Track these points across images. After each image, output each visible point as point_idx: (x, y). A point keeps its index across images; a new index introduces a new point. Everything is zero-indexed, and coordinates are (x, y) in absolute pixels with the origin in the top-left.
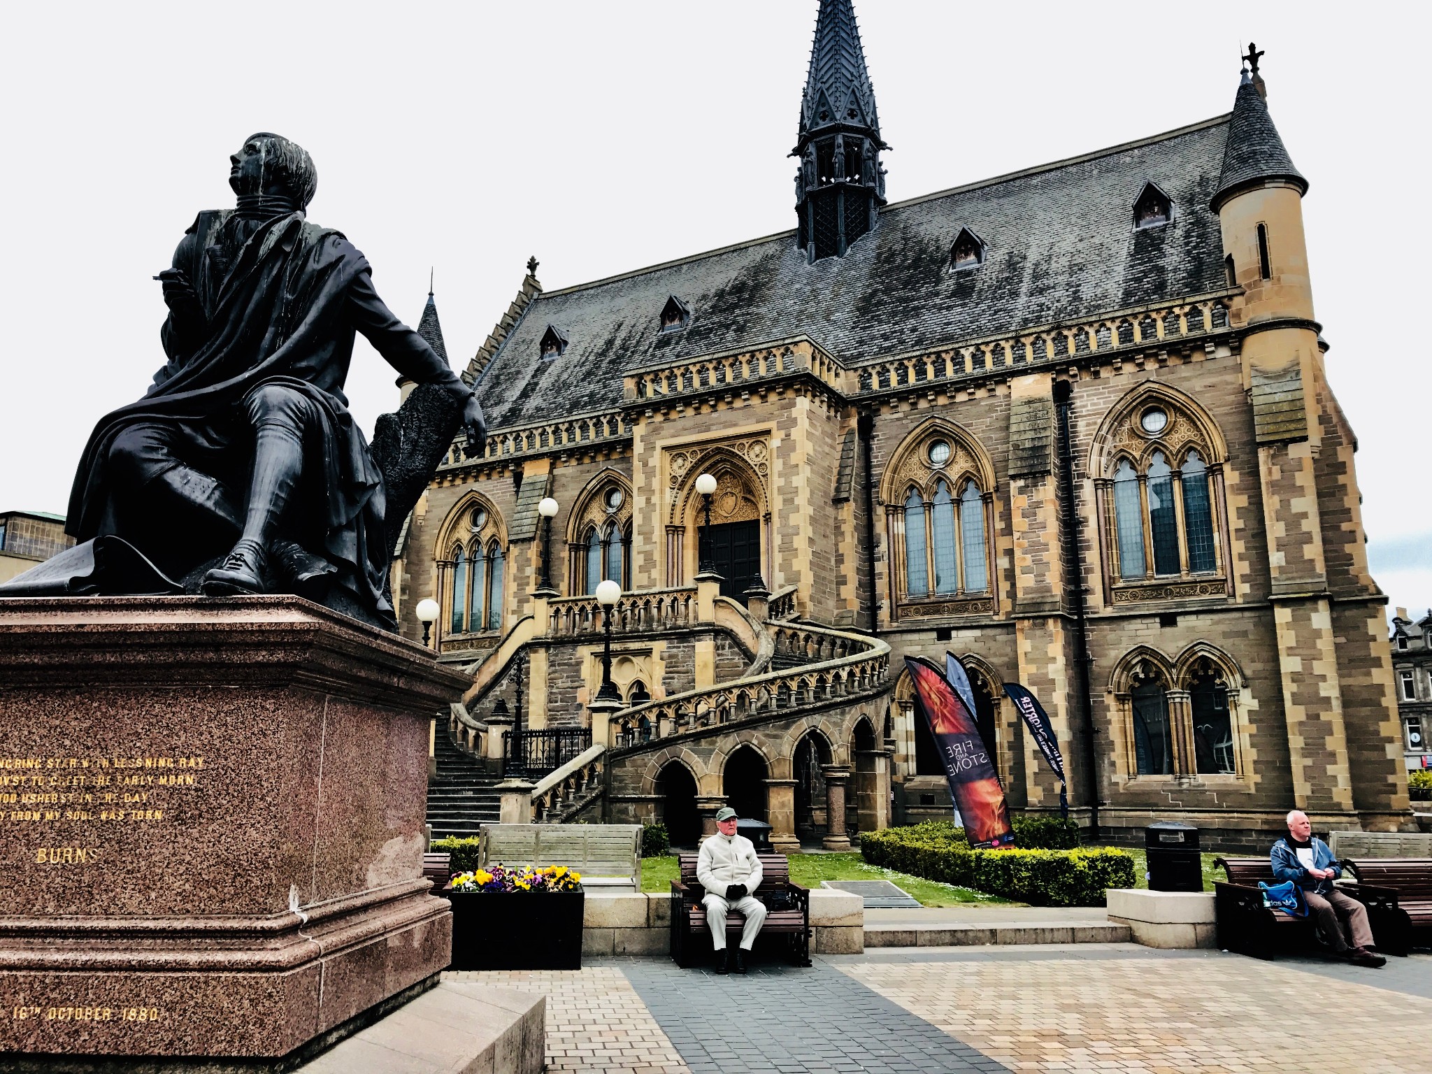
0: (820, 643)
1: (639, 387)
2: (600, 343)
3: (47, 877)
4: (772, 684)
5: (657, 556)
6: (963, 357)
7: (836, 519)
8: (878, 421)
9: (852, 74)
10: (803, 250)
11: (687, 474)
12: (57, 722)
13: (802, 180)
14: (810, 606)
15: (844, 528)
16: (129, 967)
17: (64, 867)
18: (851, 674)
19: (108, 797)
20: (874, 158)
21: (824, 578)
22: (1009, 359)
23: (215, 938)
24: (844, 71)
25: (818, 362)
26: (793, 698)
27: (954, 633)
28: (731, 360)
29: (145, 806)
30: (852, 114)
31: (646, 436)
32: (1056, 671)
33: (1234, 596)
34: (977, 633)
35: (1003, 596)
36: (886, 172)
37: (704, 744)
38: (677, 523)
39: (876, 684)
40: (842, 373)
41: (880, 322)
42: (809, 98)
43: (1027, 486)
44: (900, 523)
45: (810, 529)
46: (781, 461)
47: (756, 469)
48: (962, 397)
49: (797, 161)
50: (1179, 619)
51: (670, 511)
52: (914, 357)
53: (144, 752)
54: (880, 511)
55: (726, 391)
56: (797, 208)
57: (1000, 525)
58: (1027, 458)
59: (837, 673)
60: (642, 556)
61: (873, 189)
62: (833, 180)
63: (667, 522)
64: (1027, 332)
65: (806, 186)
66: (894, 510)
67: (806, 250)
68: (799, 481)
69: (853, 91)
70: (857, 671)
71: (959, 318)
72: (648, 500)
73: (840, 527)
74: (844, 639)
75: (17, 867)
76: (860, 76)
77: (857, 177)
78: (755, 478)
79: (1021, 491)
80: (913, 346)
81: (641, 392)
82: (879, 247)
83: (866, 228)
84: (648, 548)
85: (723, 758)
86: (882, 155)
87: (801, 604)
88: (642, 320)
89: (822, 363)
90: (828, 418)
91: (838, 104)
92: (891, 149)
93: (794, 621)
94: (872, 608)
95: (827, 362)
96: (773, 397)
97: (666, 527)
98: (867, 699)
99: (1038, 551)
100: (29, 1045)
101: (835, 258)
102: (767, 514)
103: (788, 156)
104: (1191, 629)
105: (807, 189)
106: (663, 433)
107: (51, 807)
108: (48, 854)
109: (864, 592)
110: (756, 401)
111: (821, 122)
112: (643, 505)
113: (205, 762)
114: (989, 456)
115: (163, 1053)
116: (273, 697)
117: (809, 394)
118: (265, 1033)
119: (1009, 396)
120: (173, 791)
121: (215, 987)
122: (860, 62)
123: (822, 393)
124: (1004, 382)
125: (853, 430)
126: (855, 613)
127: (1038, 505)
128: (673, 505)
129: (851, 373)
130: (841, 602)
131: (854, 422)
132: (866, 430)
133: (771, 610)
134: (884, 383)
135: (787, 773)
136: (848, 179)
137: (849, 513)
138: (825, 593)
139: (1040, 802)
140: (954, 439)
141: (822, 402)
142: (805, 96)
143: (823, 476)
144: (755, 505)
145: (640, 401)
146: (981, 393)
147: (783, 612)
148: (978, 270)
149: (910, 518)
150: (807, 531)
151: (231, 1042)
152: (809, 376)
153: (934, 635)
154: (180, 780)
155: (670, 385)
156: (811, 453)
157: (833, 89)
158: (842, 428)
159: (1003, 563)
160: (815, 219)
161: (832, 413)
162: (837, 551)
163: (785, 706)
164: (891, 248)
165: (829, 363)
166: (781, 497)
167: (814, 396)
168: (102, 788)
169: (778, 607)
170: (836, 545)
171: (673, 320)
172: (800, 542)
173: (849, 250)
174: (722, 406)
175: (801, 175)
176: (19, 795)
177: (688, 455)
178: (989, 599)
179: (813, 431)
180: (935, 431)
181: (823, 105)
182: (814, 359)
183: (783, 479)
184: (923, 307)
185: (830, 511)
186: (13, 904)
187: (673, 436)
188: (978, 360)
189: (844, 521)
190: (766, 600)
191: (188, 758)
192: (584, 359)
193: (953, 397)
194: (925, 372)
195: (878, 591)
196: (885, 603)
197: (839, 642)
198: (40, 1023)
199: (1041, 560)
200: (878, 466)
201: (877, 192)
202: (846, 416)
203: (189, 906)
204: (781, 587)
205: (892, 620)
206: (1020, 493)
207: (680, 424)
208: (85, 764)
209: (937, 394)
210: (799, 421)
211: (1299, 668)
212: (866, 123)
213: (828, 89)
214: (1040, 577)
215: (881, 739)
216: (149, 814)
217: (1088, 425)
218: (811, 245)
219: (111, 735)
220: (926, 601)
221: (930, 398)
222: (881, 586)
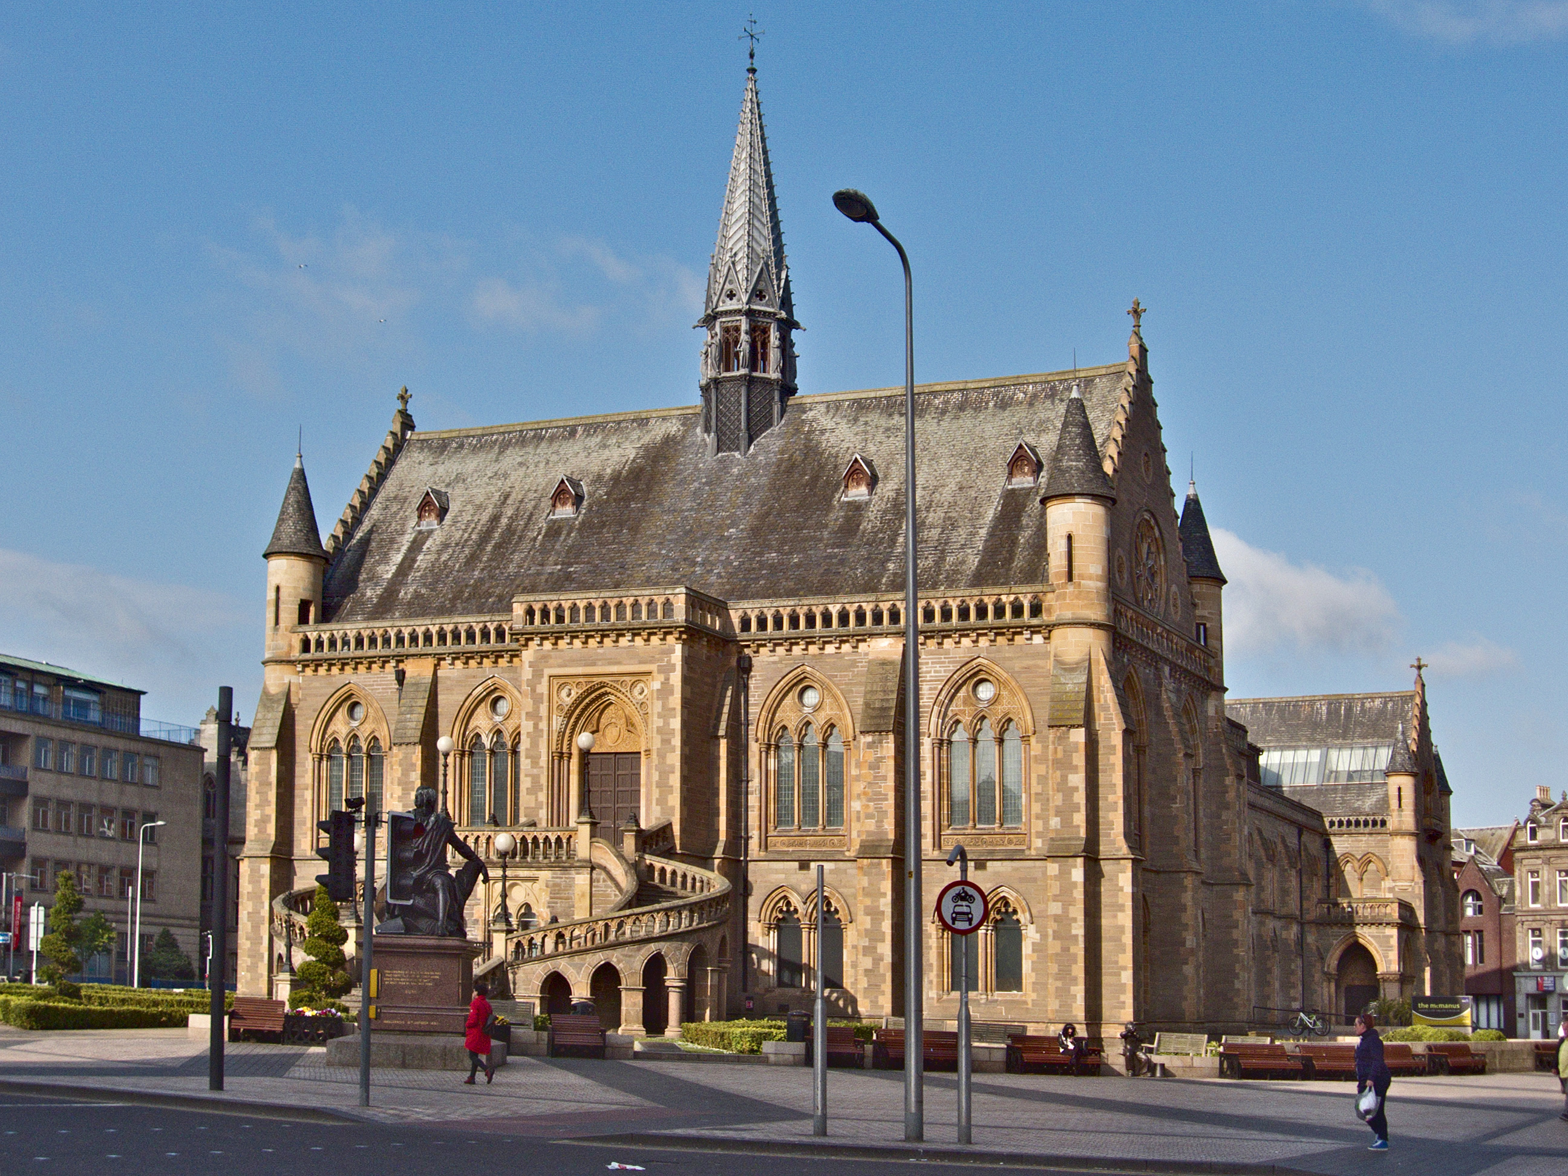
1: (527, 614)
2: (485, 517)
5: (543, 781)
7: (713, 754)
8: (756, 662)
9: (763, 250)
10: (706, 435)
11: (573, 703)
14: (682, 838)
15: (720, 763)
25: (697, 609)
27: (813, 866)
30: (761, 295)
31: (534, 662)
32: (885, 905)
33: (1029, 848)
34: (832, 866)
35: (854, 835)
37: (577, 960)
38: (563, 749)
40: (724, 612)
43: (874, 742)
44: (773, 760)
45: (686, 767)
46: (660, 703)
47: (638, 706)
48: (829, 650)
50: (989, 864)
51: (556, 737)
52: (789, 606)
54: (755, 748)
57: (855, 772)
58: (875, 717)
60: (529, 779)
61: (779, 381)
63: (554, 748)
64: (884, 599)
65: (710, 369)
66: (767, 748)
67: (709, 437)
69: (763, 269)
72: (536, 726)
73: (716, 762)
76: (771, 250)
78: (637, 714)
79: (869, 746)
81: (529, 619)
82: (781, 451)
83: (770, 424)
84: (535, 771)
85: (590, 971)
86: (795, 336)
87: (675, 837)
88: (531, 495)
91: (746, 284)
92: (803, 330)
93: (667, 852)
94: (745, 837)
95: (707, 607)
96: (655, 642)
97: (553, 753)
99: (879, 800)
101: (737, 455)
102: (647, 750)
104: (997, 874)
105: (711, 374)
106: (551, 661)
110: (639, 642)
111: (728, 300)
112: (531, 730)
114: (849, 708)
117: (688, 642)
119: (869, 651)
124: (865, 641)
125: (733, 669)
126: (727, 842)
127: (880, 760)
128: (560, 732)
129: (733, 614)
131: (733, 661)
132: (745, 669)
133: (644, 843)
134: (763, 626)
135: (637, 982)
137: (725, 749)
138: (698, 824)
140: (821, 687)
144: (637, 738)
145: (529, 628)
146: (846, 648)
147: (657, 844)
148: (867, 504)
149: (782, 756)
150: (682, 770)
152: (687, 627)
153: (797, 864)
158: (723, 665)
159: (856, 806)
160: (717, 407)
164: (792, 455)
166: (659, 737)
171: (564, 504)
172: (675, 780)
173: (751, 449)
174: (607, 643)
177: (574, 686)
178: (844, 836)
179: (691, 675)
180: (806, 677)
181: (731, 283)
182: (693, 607)
183: (661, 720)
187: (560, 666)
188: (844, 617)
189: (720, 758)
190: (640, 836)
192: (466, 535)
193: (821, 649)
194: (798, 622)
195: (750, 822)
196: (756, 834)
199: (881, 808)
200: (755, 705)
202: (726, 656)
204: (657, 819)
205: (761, 850)
206: (868, 748)
207: (568, 655)
209: (808, 644)
210: (677, 667)
211: (1059, 912)
213: (735, 264)
214: (880, 822)
217: (931, 689)
218: (714, 433)
220: (792, 834)
221: (802, 647)
222: (753, 818)
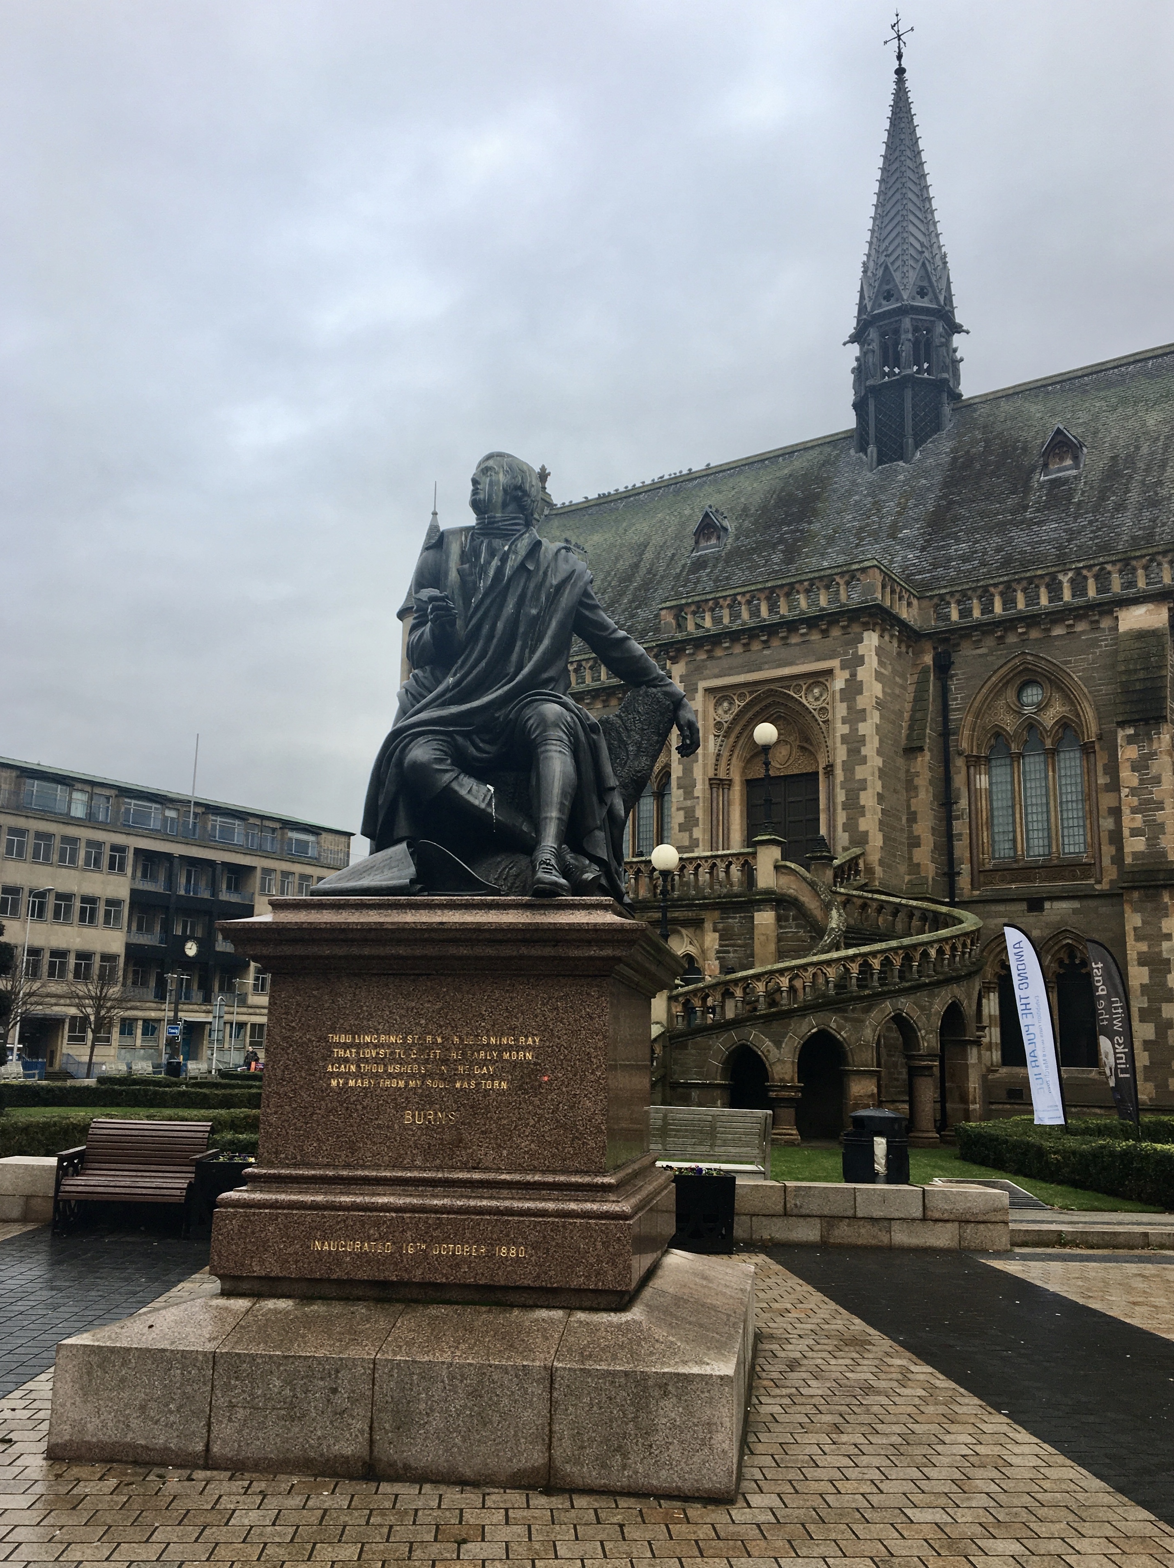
0: (895, 914)
1: (678, 621)
2: (624, 565)
3: (413, 1135)
4: (853, 961)
5: (699, 813)
6: (1061, 582)
7: (908, 771)
8: (956, 658)
9: (922, 245)
10: (862, 455)
11: (734, 719)
12: (413, 1004)
13: (860, 372)
14: (879, 871)
15: (917, 781)
16: (497, 1212)
17: (427, 1127)
18: (940, 952)
19: (461, 1069)
20: (948, 343)
21: (895, 840)
22: (1116, 584)
23: (562, 1190)
24: (912, 240)
25: (888, 590)
26: (876, 977)
27: (1047, 905)
28: (786, 589)
29: (492, 1078)
30: (922, 293)
31: (687, 675)
34: (1076, 904)
35: (1106, 861)
36: (962, 360)
37: (775, 1026)
38: (722, 775)
39: (967, 963)
40: (915, 602)
41: (958, 541)
42: (869, 274)
43: (1138, 735)
44: (983, 777)
45: (879, 784)
46: (845, 705)
47: (815, 713)
48: (1058, 631)
49: (855, 350)
51: (714, 761)
52: (1001, 583)
53: (488, 1031)
54: (960, 762)
55: (780, 625)
56: (855, 406)
57: (1102, 780)
58: (1137, 702)
59: (925, 950)
60: (682, 813)
61: (946, 381)
62: (897, 370)
63: (711, 774)
64: (1138, 554)
65: (867, 379)
66: (974, 762)
67: (866, 454)
68: (866, 728)
69: (924, 264)
70: (947, 948)
71: (1053, 535)
73: (912, 781)
74: (924, 911)
75: (388, 1127)
76: (931, 246)
77: (926, 365)
78: (814, 724)
79: (1130, 740)
80: (998, 569)
81: (680, 627)
82: (954, 450)
83: (938, 428)
84: (689, 803)
85: (797, 1042)
86: (957, 340)
87: (870, 870)
88: (672, 539)
89: (893, 592)
90: (899, 654)
91: (905, 281)
92: (968, 332)
93: (861, 888)
94: (950, 874)
95: (898, 590)
96: (836, 632)
97: (710, 779)
98: (956, 979)
99: (1150, 810)
100: (418, 1275)
101: (901, 463)
102: (827, 766)
103: (844, 344)
105: (868, 383)
106: (707, 672)
107: (412, 1076)
108: (413, 1116)
109: (940, 855)
110: (815, 636)
111: (884, 302)
113: (541, 1040)
114: (1090, 698)
115: (532, 1285)
116: (597, 986)
117: (878, 628)
118: (616, 1270)
119: (1116, 628)
120: (515, 1064)
121: (572, 1231)
122: (932, 229)
123: (892, 626)
124: (1111, 612)
125: (929, 667)
126: (930, 879)
127: (1152, 755)
128: (718, 755)
129: (925, 603)
130: (914, 868)
131: (928, 659)
132: (943, 667)
133: (836, 876)
134: (965, 613)
135: (870, 1062)
136: (915, 368)
137: (924, 763)
138: (895, 856)
139: (1151, 1099)
140: (1049, 679)
141: (892, 636)
142: (865, 272)
143: (893, 722)
144: (813, 756)
145: (679, 636)
146: (1081, 627)
147: (849, 878)
148: (1075, 477)
149: (995, 771)
150: (876, 786)
151: (588, 1277)
152: (879, 607)
153: (1024, 906)
154: (521, 1054)
155: (713, 619)
156: (880, 695)
157: (899, 263)
158: (915, 665)
159: (1108, 824)
160: (876, 417)
161: (904, 649)
162: (909, 806)
163: (866, 987)
164: (968, 451)
165: (901, 591)
166: (845, 746)
167: (883, 630)
168: (455, 1061)
169: (843, 872)
170: (908, 801)
171: (709, 539)
172: (867, 799)
173: (918, 455)
174: (776, 643)
175: (859, 366)
176: (385, 1066)
177: (735, 698)
178: (1090, 864)
179: (883, 670)
180: (1026, 669)
181: (888, 283)
182: (884, 587)
183: (847, 726)
184: (1011, 522)
185: (900, 762)
186: (386, 1158)
187: (717, 676)
188: (1079, 587)
189: (917, 774)
190: (831, 865)
191: (526, 1037)
193: (1049, 630)
194: (1014, 601)
195: (957, 853)
196: (965, 868)
197: (917, 913)
198: (426, 1257)
199: (1154, 820)
200: (958, 709)
201: (951, 384)
202: (918, 654)
203: (536, 1163)
204: (845, 849)
205: (973, 888)
206: (1129, 743)
207: (725, 663)
208: (439, 1040)
209: (1029, 626)
210: (866, 659)
212: (938, 303)
213: (892, 263)
215: (973, 1025)
216: (496, 1083)
218: (872, 449)
219: (459, 1016)
220: (1015, 866)
221: (1020, 630)
222: (961, 848)
